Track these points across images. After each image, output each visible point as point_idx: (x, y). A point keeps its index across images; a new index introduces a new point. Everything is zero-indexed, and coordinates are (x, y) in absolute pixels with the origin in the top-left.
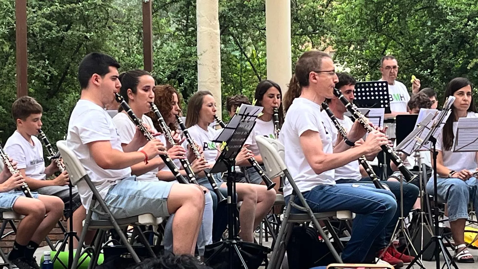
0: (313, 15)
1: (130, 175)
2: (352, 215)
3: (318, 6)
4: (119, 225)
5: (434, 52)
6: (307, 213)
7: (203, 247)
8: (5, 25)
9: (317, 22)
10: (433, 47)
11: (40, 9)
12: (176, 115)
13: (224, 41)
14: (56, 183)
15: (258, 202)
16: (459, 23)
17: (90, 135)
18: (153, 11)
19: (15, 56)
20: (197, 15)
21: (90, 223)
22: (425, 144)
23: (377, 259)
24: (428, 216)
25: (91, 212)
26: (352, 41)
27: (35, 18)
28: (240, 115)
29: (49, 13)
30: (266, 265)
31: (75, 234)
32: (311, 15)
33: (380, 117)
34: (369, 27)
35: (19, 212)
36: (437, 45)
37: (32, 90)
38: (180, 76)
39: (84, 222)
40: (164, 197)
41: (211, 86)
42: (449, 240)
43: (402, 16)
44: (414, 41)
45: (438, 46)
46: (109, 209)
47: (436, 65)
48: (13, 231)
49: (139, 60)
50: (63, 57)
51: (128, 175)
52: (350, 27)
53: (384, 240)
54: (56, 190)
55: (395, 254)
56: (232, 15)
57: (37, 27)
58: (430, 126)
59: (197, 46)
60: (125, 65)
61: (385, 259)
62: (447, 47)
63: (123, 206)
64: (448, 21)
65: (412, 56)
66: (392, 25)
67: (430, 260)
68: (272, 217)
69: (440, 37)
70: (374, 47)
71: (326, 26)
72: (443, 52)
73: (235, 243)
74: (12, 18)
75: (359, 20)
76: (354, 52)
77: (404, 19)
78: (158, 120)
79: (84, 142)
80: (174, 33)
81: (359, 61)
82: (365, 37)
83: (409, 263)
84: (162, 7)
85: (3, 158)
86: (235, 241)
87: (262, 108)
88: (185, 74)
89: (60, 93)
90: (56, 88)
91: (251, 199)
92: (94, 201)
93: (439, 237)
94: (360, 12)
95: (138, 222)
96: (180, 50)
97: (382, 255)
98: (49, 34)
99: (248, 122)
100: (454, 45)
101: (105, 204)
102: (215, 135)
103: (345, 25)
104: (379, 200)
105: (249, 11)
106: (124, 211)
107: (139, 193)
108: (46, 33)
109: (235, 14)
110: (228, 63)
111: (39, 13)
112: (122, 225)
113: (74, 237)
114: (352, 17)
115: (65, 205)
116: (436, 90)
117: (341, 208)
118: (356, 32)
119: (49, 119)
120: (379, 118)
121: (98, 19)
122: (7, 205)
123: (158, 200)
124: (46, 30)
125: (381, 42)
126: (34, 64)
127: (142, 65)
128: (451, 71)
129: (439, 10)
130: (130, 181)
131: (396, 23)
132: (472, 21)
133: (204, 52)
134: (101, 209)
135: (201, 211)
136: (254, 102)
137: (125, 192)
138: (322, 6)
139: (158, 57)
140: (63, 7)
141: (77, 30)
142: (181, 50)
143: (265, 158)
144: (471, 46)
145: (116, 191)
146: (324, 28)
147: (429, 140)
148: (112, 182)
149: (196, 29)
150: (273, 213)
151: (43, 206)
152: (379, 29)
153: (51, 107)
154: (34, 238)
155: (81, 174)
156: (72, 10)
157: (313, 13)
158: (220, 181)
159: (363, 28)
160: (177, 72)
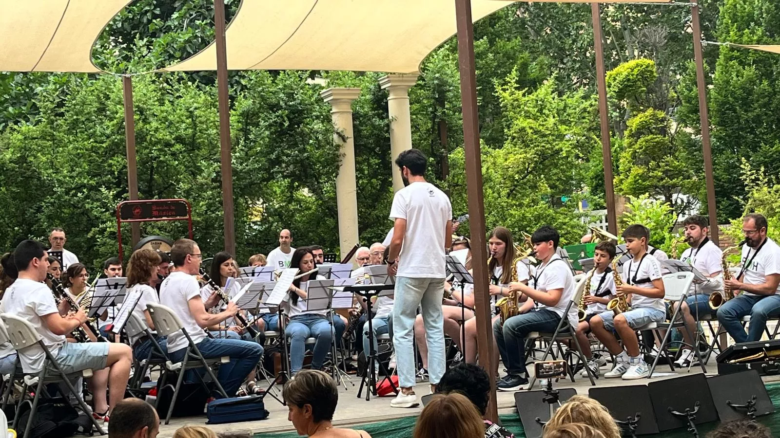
17: (46, 308)
40: (105, 354)
46: (60, 367)
63: (71, 364)
79: (41, 314)
101: (57, 362)
104: (252, 347)
106: (72, 368)
107: (85, 352)
117: (224, 355)
123: (101, 357)
134: (53, 366)
145: (65, 352)
148: (59, 344)
155: (36, 339)
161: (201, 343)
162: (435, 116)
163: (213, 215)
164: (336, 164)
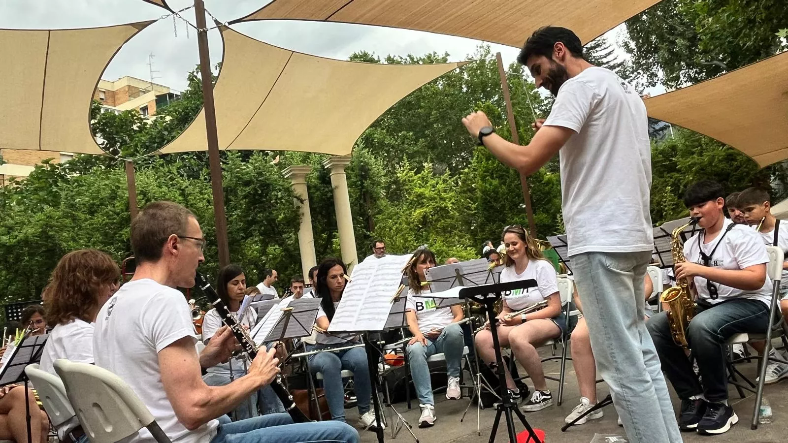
162: (363, 187)
163: (205, 267)
164: (298, 220)
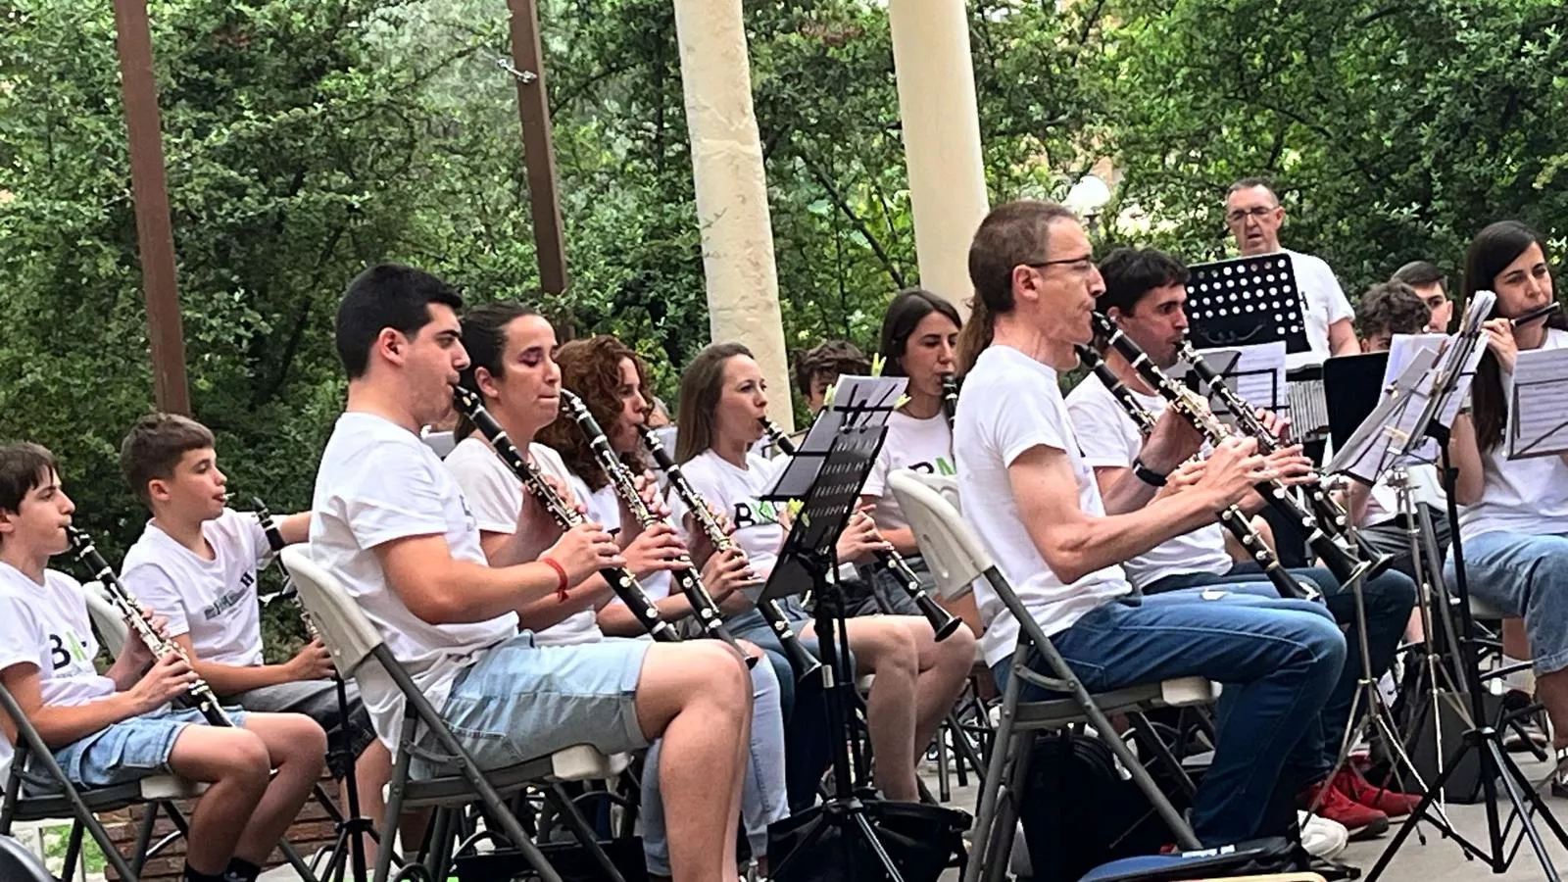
0: (1044, 68)
1: (516, 630)
2: (1209, 689)
3: (1057, 40)
4: (495, 788)
5: (1428, 148)
6: (1072, 695)
7: (763, 829)
8: (99, 195)
9: (1056, 90)
10: (1422, 132)
11: (201, 133)
12: (638, 426)
13: (778, 176)
14: (292, 672)
15: (921, 671)
16: (1497, 50)
17: (380, 521)
18: (553, 105)
19: (139, 284)
20: (687, 105)
21: (406, 790)
22: (1416, 447)
23: (1302, 815)
24: (1450, 664)
25: (405, 756)
26: (1171, 138)
27: (188, 166)
28: (837, 409)
29: (227, 145)
30: (962, 862)
31: (367, 825)
32: (1038, 71)
33: (1274, 371)
34: (1220, 88)
35: (189, 773)
36: (1436, 123)
37: (207, 384)
38: (652, 294)
39: (386, 789)
40: (625, 689)
41: (750, 319)
42: (1526, 729)
43: (1317, 45)
44: (1361, 117)
45: (1437, 127)
46: (460, 744)
47: (1439, 187)
48: (178, 832)
49: (521, 257)
50: (289, 273)
51: (510, 631)
52: (1162, 95)
53: (1323, 754)
54: (297, 694)
55: (1360, 793)
56: (796, 95)
57: (196, 193)
58: (1426, 388)
59: (697, 200)
60: (480, 276)
61: (1329, 811)
62: (1465, 128)
63: (501, 728)
64: (1461, 48)
65: (1361, 165)
66: (1291, 75)
67: (1472, 800)
68: (972, 710)
69: (1440, 98)
70: (1241, 147)
71: (1086, 98)
72: (1457, 142)
73: (858, 810)
74: (117, 170)
75: (1184, 71)
76: (1181, 168)
77: (1325, 52)
78: (592, 445)
79: (365, 541)
80: (624, 166)
81: (1199, 194)
82: (1209, 122)
83: (1406, 817)
84: (579, 90)
85: (125, 611)
86: (857, 804)
87: (903, 383)
88: (666, 290)
89: (291, 386)
90: (279, 373)
91: (899, 664)
92: (412, 721)
93: (1488, 730)
94: (1187, 47)
95: (552, 772)
96: (646, 217)
97: (1319, 800)
98: (236, 210)
99: (862, 431)
100: (1488, 119)
101: (447, 726)
102: (770, 477)
103: (1145, 89)
104: (1289, 633)
105: (844, 75)
106: (507, 745)
107: (547, 682)
108: (227, 206)
109: (804, 91)
110: (795, 241)
111: (197, 146)
112: (506, 789)
113: (365, 834)
114: (1164, 62)
115: (330, 737)
116: (1445, 264)
117: (1175, 670)
118: (1179, 107)
119: (263, 470)
120: (1271, 374)
121: (383, 149)
122: (150, 755)
123: (609, 699)
124: (225, 196)
125: (1260, 130)
126: (197, 306)
127: (532, 273)
128: (1484, 200)
129: (1431, 15)
130: (517, 650)
131: (1299, 67)
132: (1533, 41)
133: (718, 216)
134: (434, 746)
135: (744, 717)
136: (878, 365)
137: (503, 687)
138: (1070, 36)
139: (582, 243)
140: (268, 121)
141: (323, 189)
142: (650, 214)
143: (926, 537)
144: (1541, 116)
145: (477, 686)
146: (1081, 104)
147: (1428, 432)
148: (461, 657)
149: (689, 147)
150: (976, 694)
151: (260, 749)
152: (1249, 92)
153: (265, 430)
154: (244, 850)
155: (364, 643)
156: (300, 128)
157: (1040, 61)
158: (799, 619)
159: (1200, 93)
160: (642, 284)
161: (1077, 627)
